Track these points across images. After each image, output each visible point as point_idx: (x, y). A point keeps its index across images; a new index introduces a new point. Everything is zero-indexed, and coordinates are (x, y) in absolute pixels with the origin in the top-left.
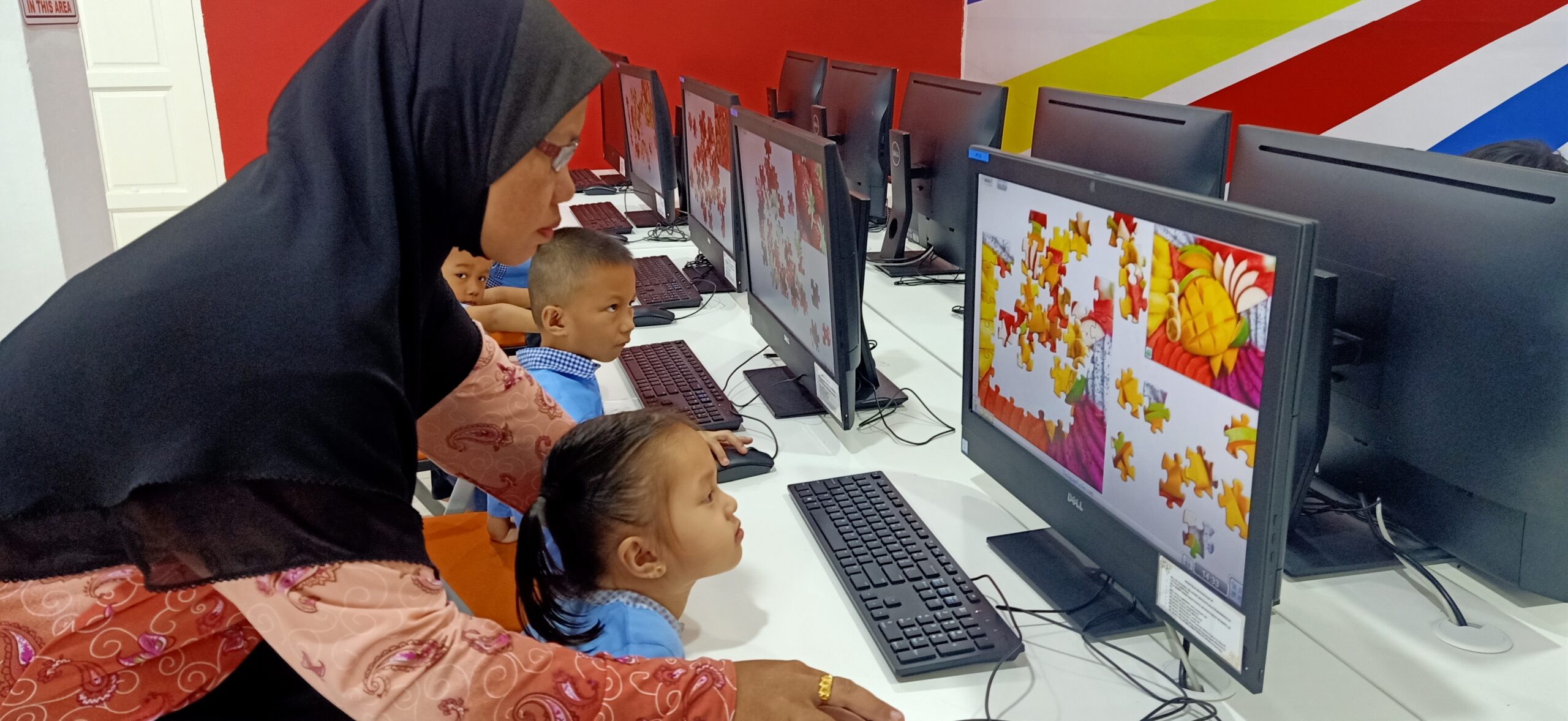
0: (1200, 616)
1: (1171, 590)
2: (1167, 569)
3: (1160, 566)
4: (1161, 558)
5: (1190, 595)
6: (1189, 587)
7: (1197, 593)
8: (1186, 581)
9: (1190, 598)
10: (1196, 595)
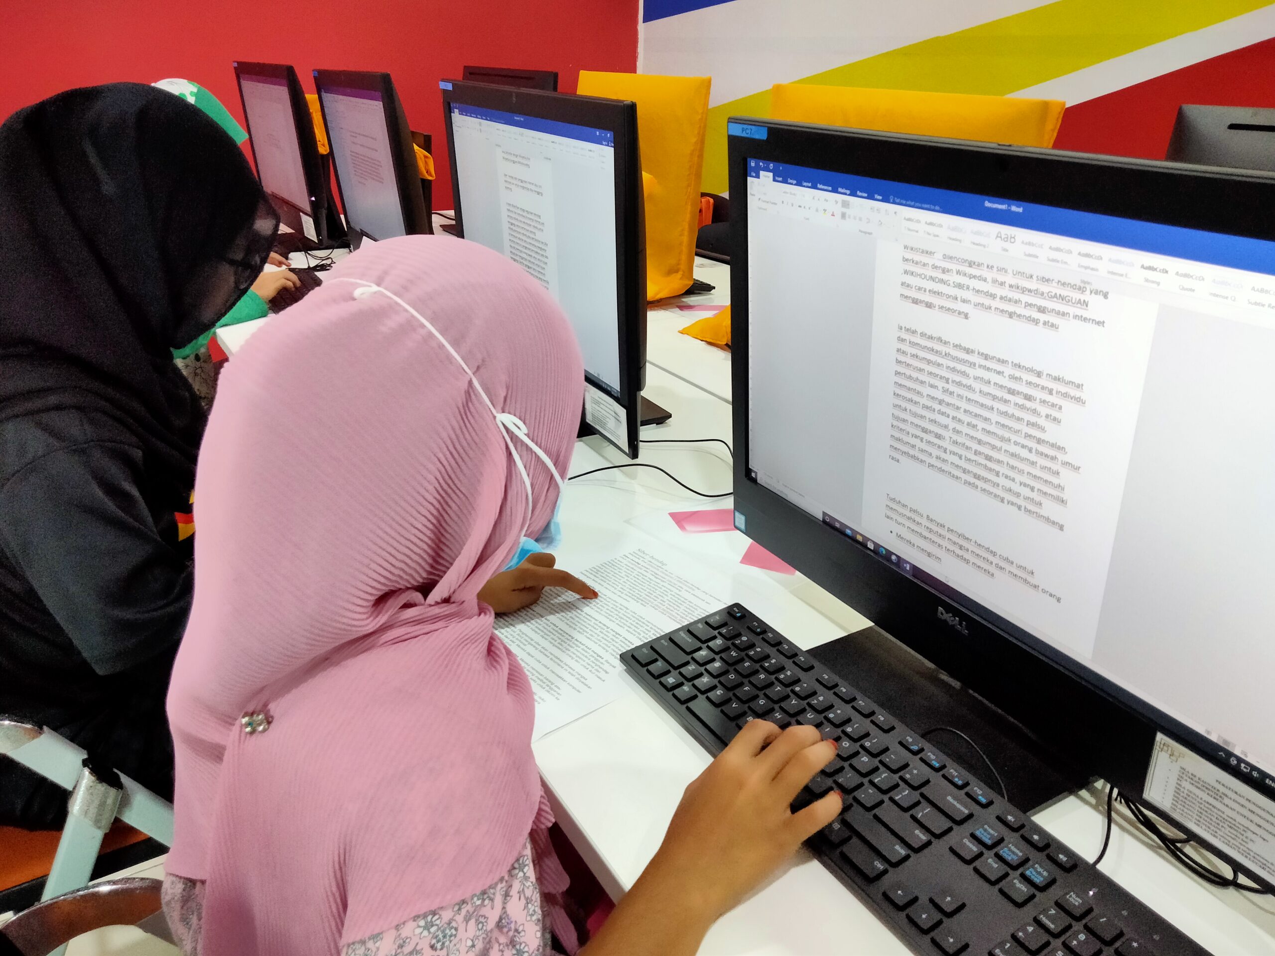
0: (1249, 834)
1: (1179, 785)
2: (1170, 755)
3: (1158, 748)
4: (1160, 737)
5: (1226, 801)
6: (1222, 789)
7: (1243, 802)
8: (1217, 781)
9: (1227, 806)
10: (1242, 806)
